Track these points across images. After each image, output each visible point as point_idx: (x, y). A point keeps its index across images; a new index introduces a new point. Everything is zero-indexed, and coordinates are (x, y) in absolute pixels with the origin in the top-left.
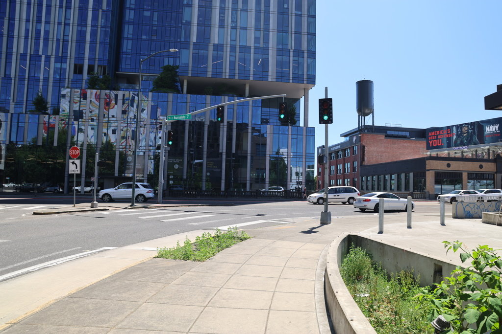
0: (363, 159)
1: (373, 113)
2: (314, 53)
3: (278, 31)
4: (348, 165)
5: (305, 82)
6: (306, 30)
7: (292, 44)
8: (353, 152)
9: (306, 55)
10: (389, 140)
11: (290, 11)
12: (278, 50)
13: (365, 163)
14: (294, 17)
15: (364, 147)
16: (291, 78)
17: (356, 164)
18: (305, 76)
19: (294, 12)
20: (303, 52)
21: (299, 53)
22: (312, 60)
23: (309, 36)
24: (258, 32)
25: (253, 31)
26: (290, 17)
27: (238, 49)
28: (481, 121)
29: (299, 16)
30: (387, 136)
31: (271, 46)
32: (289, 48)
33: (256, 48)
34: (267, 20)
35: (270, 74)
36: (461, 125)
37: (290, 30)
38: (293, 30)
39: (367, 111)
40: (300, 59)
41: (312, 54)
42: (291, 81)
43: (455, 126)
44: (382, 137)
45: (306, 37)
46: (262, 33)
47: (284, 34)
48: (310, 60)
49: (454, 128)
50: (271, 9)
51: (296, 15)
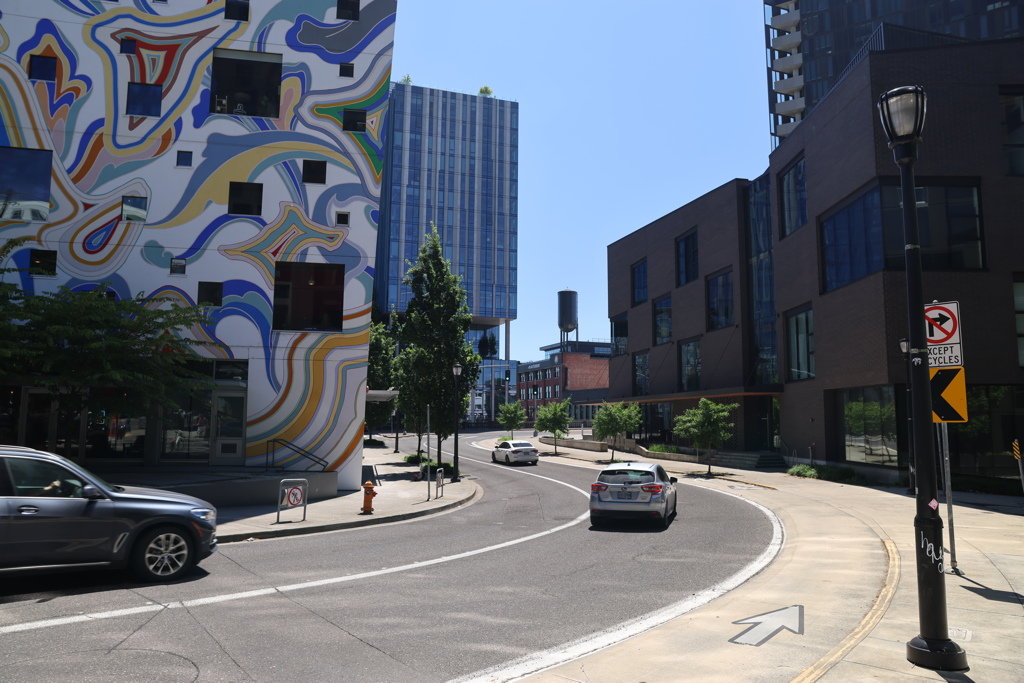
0: (566, 384)
1: (577, 328)
2: (516, 288)
3: (482, 266)
4: (549, 389)
5: (507, 315)
6: (508, 265)
7: (495, 279)
8: (554, 375)
9: (507, 290)
10: (595, 360)
11: (493, 246)
12: (482, 285)
13: (568, 388)
14: (496, 251)
15: (566, 369)
16: (494, 313)
17: (557, 388)
18: (508, 311)
19: (496, 247)
20: (505, 287)
21: (501, 287)
22: (513, 294)
23: (511, 271)
24: (462, 268)
26: (493, 251)
29: (501, 250)
30: (594, 356)
31: (475, 280)
32: (493, 282)
34: (471, 254)
37: (493, 264)
38: (496, 265)
39: (570, 327)
40: (503, 294)
41: (514, 289)
42: (493, 315)
44: (586, 357)
45: (508, 271)
47: (487, 269)
48: (511, 295)
50: (475, 244)
51: (499, 250)
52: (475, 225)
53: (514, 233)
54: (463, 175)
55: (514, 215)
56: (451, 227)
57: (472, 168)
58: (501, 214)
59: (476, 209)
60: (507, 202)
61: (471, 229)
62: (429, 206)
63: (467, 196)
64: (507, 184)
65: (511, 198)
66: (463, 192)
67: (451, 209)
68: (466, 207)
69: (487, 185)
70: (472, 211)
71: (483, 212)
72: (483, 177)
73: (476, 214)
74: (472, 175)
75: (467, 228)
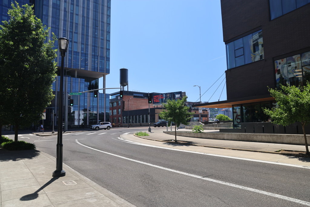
0: (124, 108)
1: (128, 85)
3: (93, 46)
4: (115, 111)
5: (105, 72)
6: (105, 47)
7: (99, 53)
8: (118, 104)
11: (98, 37)
12: (92, 55)
13: (125, 110)
15: (124, 102)
16: (99, 70)
17: (120, 110)
18: (105, 69)
19: (100, 38)
20: (104, 57)
21: (102, 57)
22: (108, 61)
23: (107, 50)
24: (83, 46)
25: (80, 45)
26: (98, 39)
27: (73, 53)
28: (174, 92)
31: (89, 53)
32: (98, 55)
33: (81, 53)
34: (87, 39)
35: (89, 67)
36: (167, 93)
37: (98, 46)
38: (100, 46)
39: (125, 84)
40: (103, 61)
41: (108, 59)
43: (165, 93)
44: (132, 97)
45: (105, 50)
46: (85, 45)
47: (95, 48)
49: (164, 94)
50: (89, 35)
51: (101, 39)
52: (90, 25)
53: (109, 32)
55: (109, 24)
56: (77, 24)
58: (103, 22)
59: (90, 17)
60: (105, 17)
61: (88, 27)
62: (65, 11)
63: (86, 10)
64: (106, 8)
65: (107, 15)
66: (83, 8)
67: (77, 15)
68: (85, 15)
69: (96, 7)
70: (88, 18)
71: (93, 19)
72: (94, 2)
73: (90, 20)
75: (85, 26)
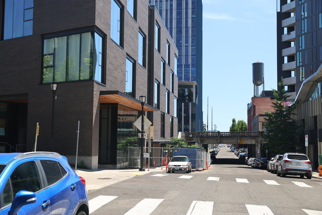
5: (190, 80)
7: (184, 62)
9: (190, 67)
11: (182, 45)
14: (184, 47)
18: (190, 77)
20: (189, 65)
21: (187, 66)
23: (192, 56)
26: (182, 48)
29: (187, 47)
32: (182, 64)
37: (182, 54)
38: (184, 54)
40: (188, 69)
42: (183, 80)
47: (180, 57)
48: (192, 69)
54: (167, 10)
57: (171, 5)
59: (173, 27)
60: (189, 21)
63: (169, 21)
64: (189, 11)
65: (192, 18)
69: (179, 13)
71: (177, 27)
72: (177, 9)
73: (173, 29)
74: (171, 10)
